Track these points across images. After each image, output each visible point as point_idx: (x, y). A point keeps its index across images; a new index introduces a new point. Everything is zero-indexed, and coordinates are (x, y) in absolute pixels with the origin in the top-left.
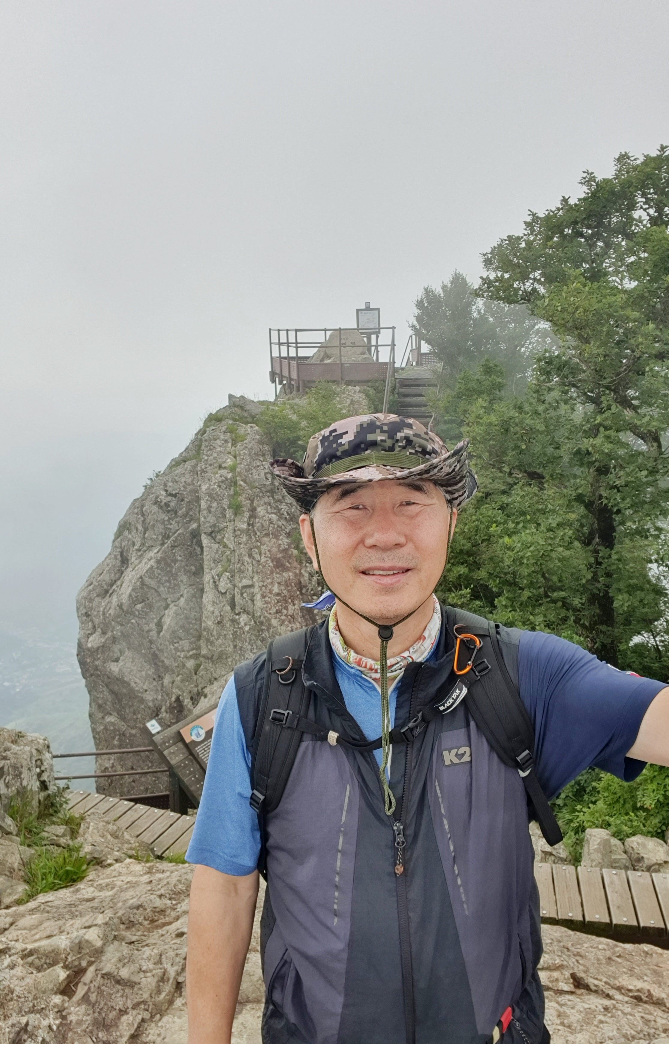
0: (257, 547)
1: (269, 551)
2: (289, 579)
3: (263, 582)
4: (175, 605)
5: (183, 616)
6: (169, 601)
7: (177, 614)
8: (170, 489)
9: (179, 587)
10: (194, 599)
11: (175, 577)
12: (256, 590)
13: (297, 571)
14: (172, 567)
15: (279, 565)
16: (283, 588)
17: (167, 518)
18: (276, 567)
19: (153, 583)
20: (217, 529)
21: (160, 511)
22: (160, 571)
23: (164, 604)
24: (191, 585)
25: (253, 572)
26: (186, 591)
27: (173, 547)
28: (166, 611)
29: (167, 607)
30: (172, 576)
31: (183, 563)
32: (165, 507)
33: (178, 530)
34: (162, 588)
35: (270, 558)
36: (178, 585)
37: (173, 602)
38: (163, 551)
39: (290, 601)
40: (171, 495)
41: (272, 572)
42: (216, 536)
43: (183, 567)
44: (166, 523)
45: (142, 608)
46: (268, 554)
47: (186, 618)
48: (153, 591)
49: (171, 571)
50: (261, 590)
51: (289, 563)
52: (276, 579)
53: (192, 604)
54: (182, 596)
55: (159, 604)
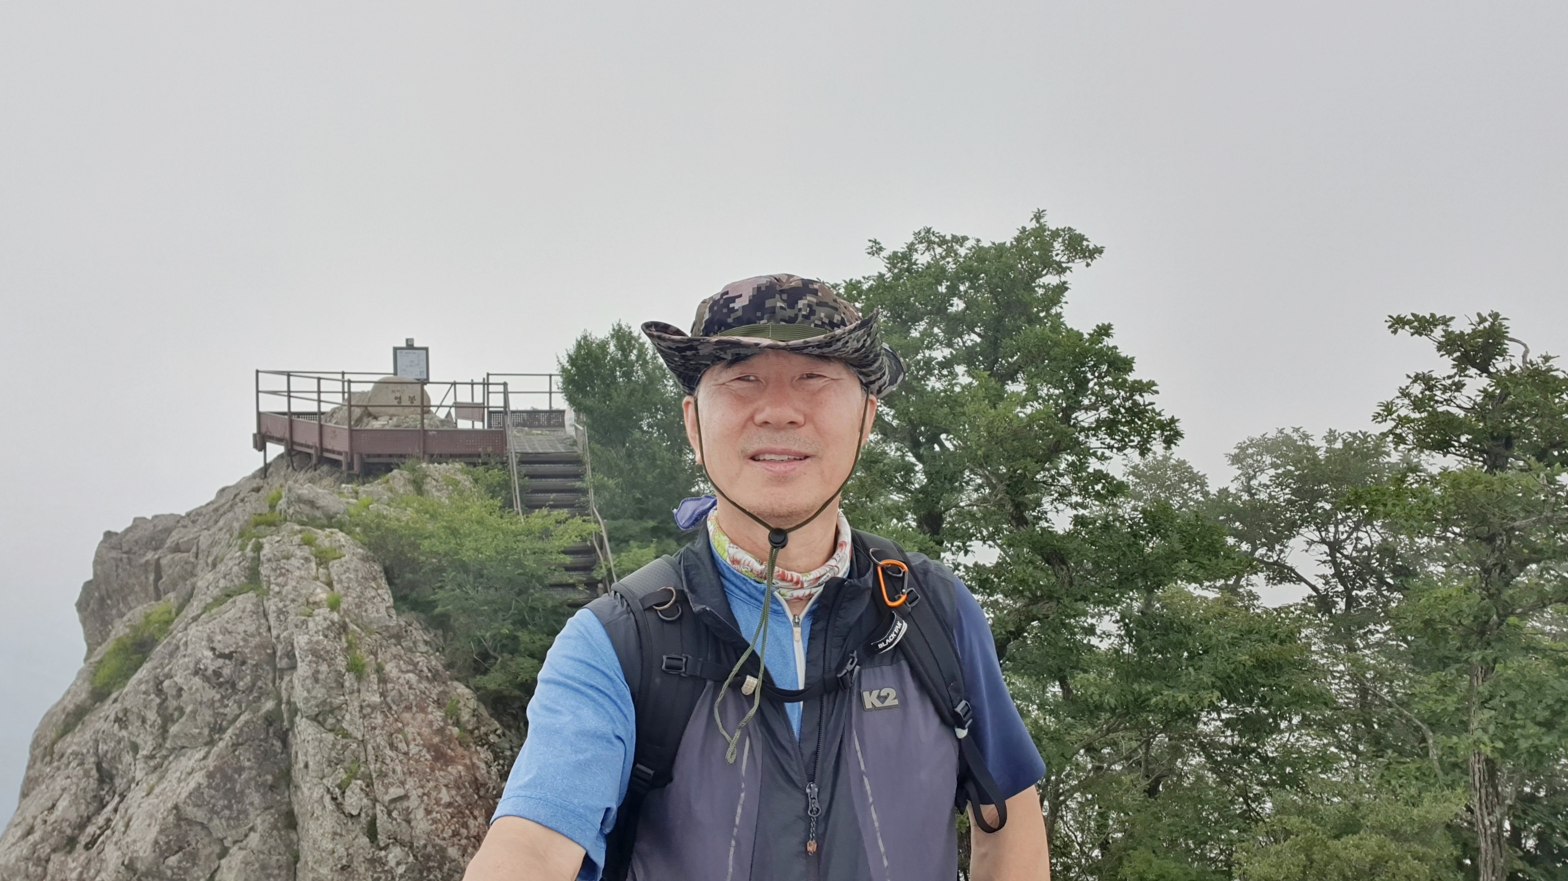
0: (400, 731)
1: (419, 734)
2: (460, 777)
3: (422, 787)
4: (240, 848)
5: (257, 865)
6: (227, 843)
7: (247, 864)
8: (219, 647)
9: (247, 815)
10: (275, 833)
11: (240, 797)
12: (413, 802)
13: (468, 762)
14: (235, 781)
15: (440, 757)
16: (454, 792)
17: (218, 697)
18: (436, 759)
19: (200, 815)
20: (327, 708)
21: (207, 685)
22: (213, 792)
23: (217, 849)
24: (266, 809)
25: (404, 774)
26: (260, 821)
27: (236, 746)
28: (224, 862)
29: (224, 853)
30: (235, 797)
31: (254, 772)
32: (215, 679)
33: (238, 716)
34: (216, 821)
35: (424, 746)
36: (245, 812)
37: (235, 842)
38: (218, 756)
39: (467, 812)
40: (222, 656)
41: (433, 770)
42: (325, 720)
43: (254, 778)
44: (217, 704)
45: (180, 862)
46: (418, 738)
47: (263, 867)
48: (199, 828)
49: (232, 789)
50: (422, 801)
51: (452, 750)
52: (441, 780)
53: (271, 842)
54: (252, 829)
55: (209, 850)
